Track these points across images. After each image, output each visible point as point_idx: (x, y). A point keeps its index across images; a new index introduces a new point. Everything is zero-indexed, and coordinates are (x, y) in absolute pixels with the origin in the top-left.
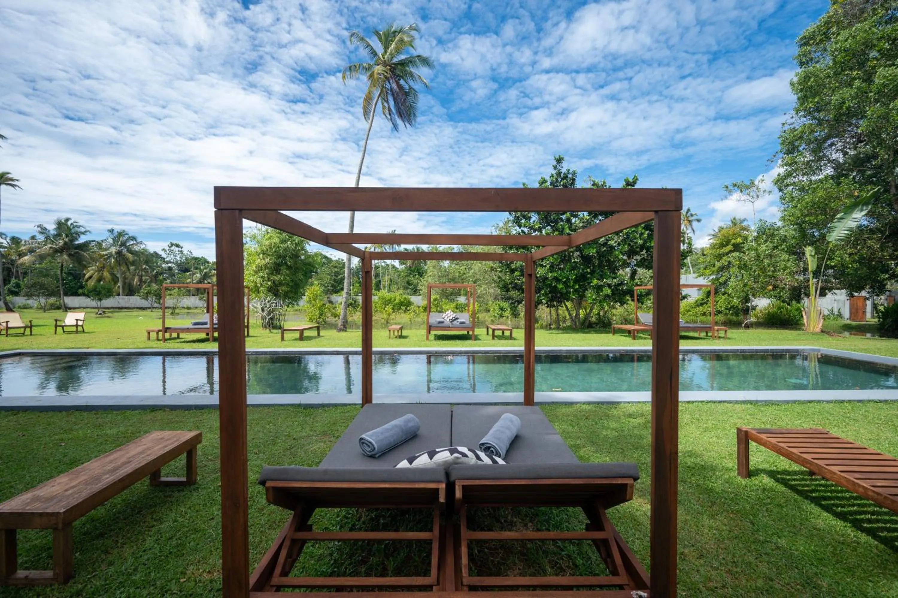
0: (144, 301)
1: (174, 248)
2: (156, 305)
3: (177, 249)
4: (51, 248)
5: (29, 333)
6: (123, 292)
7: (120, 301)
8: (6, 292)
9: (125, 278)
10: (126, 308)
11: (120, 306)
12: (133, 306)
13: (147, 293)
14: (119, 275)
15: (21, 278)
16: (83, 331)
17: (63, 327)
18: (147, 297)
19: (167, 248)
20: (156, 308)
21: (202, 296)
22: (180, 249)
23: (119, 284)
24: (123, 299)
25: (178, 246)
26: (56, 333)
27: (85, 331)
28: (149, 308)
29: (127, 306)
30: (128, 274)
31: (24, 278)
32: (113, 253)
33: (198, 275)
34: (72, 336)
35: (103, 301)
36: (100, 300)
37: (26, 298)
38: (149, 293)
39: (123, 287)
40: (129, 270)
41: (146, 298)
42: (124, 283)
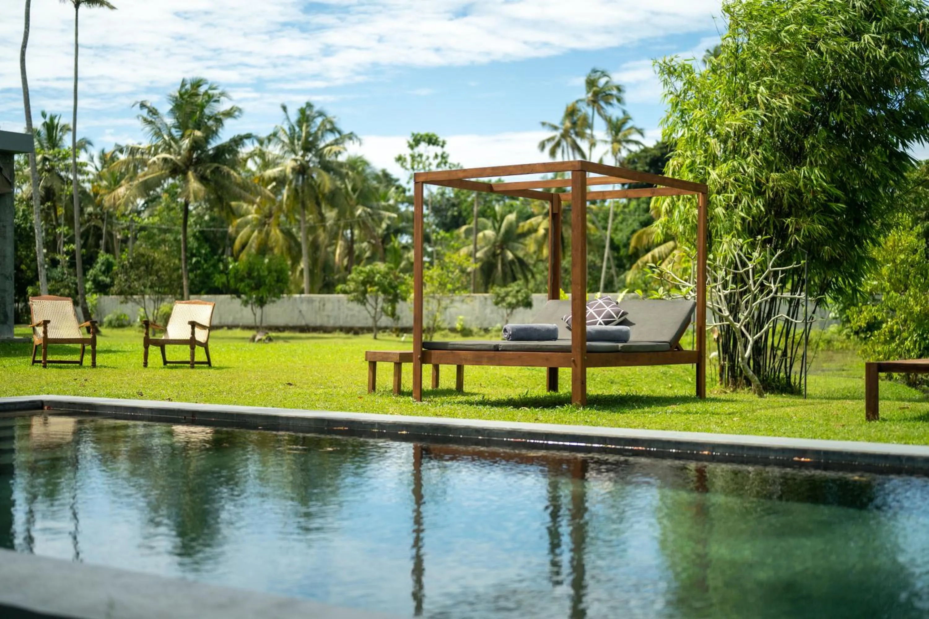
0: (356, 307)
1: (423, 148)
2: (385, 321)
3: (433, 150)
4: (165, 160)
5: (90, 364)
6: (312, 282)
7: (304, 307)
8: (89, 285)
9: (315, 247)
10: (315, 329)
11: (303, 323)
12: (331, 323)
13: (364, 283)
14: (301, 237)
15: (117, 252)
16: (209, 363)
17: (162, 345)
18: (365, 292)
19: (407, 152)
20: (384, 329)
21: (502, 291)
22: (438, 150)
23: (303, 265)
24: (310, 301)
25: (432, 141)
26: (146, 364)
27: (213, 363)
28: (369, 330)
29: (318, 323)
30: (320, 231)
31: (122, 250)
32: (289, 170)
33: (490, 233)
34: (179, 372)
35: (268, 308)
36: (261, 302)
37: (122, 298)
38: (368, 281)
39: (311, 273)
40: (322, 219)
41: (362, 299)
42: (314, 262)
